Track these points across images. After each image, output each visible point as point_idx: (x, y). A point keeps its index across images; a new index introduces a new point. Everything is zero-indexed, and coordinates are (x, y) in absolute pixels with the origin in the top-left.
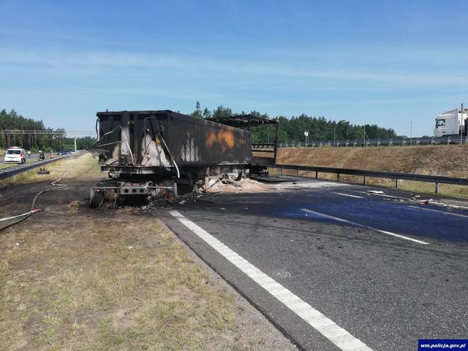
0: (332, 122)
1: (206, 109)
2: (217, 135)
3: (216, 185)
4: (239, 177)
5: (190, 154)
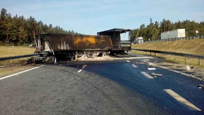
1: (156, 22)
2: (82, 39)
3: (84, 58)
4: (100, 55)
5: (64, 47)
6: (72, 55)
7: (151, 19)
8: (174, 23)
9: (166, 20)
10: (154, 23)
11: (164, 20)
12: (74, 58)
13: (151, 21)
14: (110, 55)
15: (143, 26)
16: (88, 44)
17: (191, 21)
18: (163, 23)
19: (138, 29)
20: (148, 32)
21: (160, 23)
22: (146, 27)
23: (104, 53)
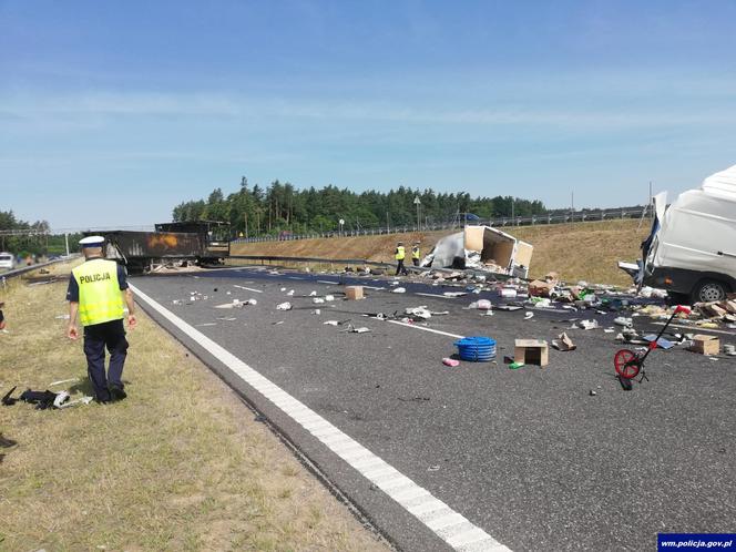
0: (449, 195)
1: (256, 187)
2: (159, 239)
3: (160, 269)
4: (184, 265)
5: (136, 252)
6: (144, 265)
7: (244, 178)
8: (301, 192)
9: (283, 183)
10: (252, 191)
11: (277, 182)
12: (149, 269)
13: (243, 184)
14: (197, 265)
15: (216, 195)
16: (167, 247)
17: (340, 190)
18: (273, 192)
19: (202, 202)
20: (235, 213)
21: (265, 192)
22: (225, 199)
23: (189, 262)
